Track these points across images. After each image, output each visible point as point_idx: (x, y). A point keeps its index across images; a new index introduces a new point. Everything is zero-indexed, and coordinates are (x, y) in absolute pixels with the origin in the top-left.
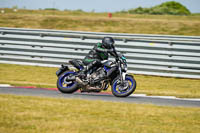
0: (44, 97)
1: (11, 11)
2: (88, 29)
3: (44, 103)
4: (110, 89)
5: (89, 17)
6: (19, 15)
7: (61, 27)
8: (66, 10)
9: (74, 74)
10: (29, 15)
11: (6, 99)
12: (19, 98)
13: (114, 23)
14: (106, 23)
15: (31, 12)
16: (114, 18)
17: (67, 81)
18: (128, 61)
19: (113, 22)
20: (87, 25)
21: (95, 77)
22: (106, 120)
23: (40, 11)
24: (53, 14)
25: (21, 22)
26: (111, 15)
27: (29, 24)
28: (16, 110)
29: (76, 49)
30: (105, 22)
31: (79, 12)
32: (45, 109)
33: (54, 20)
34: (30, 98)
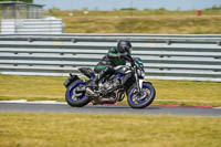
0: (128, 115)
1: (81, 13)
2: (173, 30)
3: (128, 122)
4: (125, 99)
5: (174, 17)
6: (90, 18)
7: (141, 29)
8: (146, 10)
9: (84, 84)
10: (102, 17)
11: (83, 120)
12: (98, 117)
13: (204, 22)
14: (195, 22)
15: (104, 13)
16: (204, 16)
17: (77, 92)
18: (145, 65)
19: (203, 20)
20: (171, 26)
21: (108, 86)
22: (203, 139)
23: (115, 12)
24: (132, 14)
25: (93, 26)
26: (200, 13)
27: (104, 29)
28: (96, 132)
29: (162, 56)
30: (193, 21)
31: (161, 11)
32: (130, 130)
33: (132, 22)
34: (111, 117)
